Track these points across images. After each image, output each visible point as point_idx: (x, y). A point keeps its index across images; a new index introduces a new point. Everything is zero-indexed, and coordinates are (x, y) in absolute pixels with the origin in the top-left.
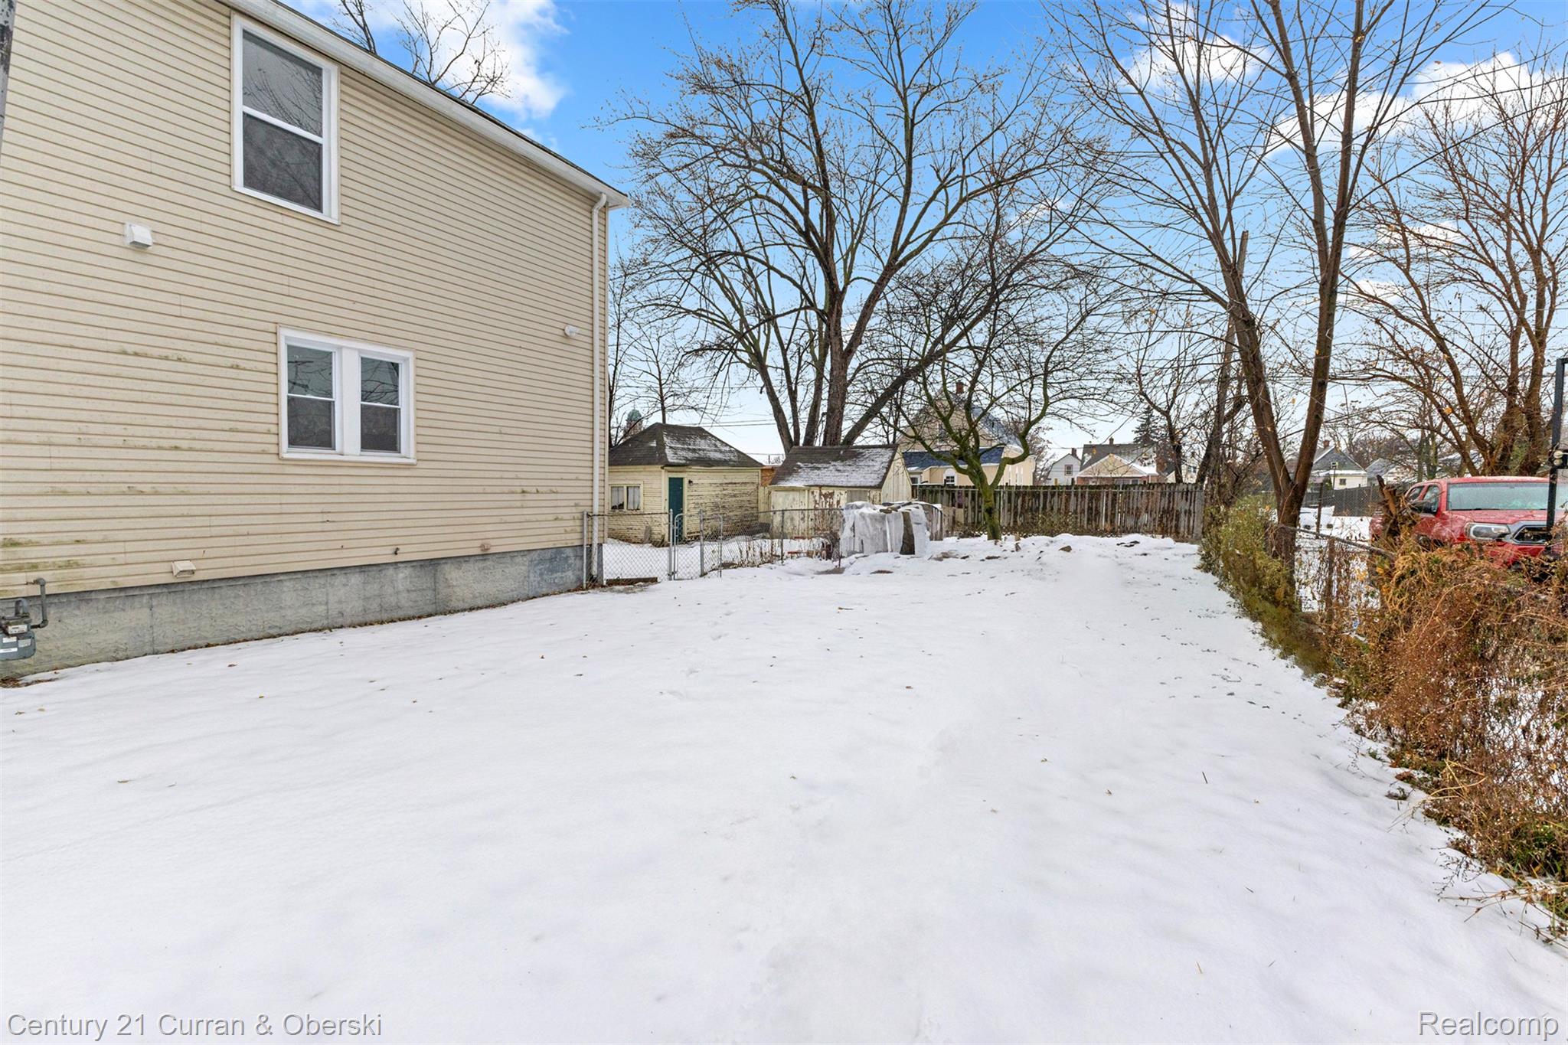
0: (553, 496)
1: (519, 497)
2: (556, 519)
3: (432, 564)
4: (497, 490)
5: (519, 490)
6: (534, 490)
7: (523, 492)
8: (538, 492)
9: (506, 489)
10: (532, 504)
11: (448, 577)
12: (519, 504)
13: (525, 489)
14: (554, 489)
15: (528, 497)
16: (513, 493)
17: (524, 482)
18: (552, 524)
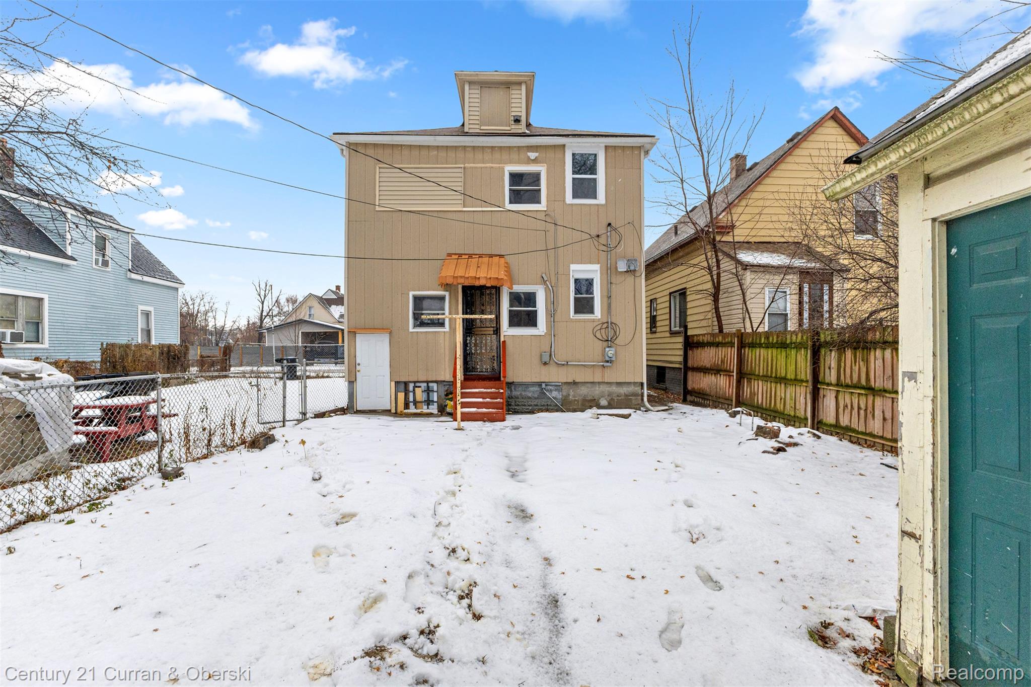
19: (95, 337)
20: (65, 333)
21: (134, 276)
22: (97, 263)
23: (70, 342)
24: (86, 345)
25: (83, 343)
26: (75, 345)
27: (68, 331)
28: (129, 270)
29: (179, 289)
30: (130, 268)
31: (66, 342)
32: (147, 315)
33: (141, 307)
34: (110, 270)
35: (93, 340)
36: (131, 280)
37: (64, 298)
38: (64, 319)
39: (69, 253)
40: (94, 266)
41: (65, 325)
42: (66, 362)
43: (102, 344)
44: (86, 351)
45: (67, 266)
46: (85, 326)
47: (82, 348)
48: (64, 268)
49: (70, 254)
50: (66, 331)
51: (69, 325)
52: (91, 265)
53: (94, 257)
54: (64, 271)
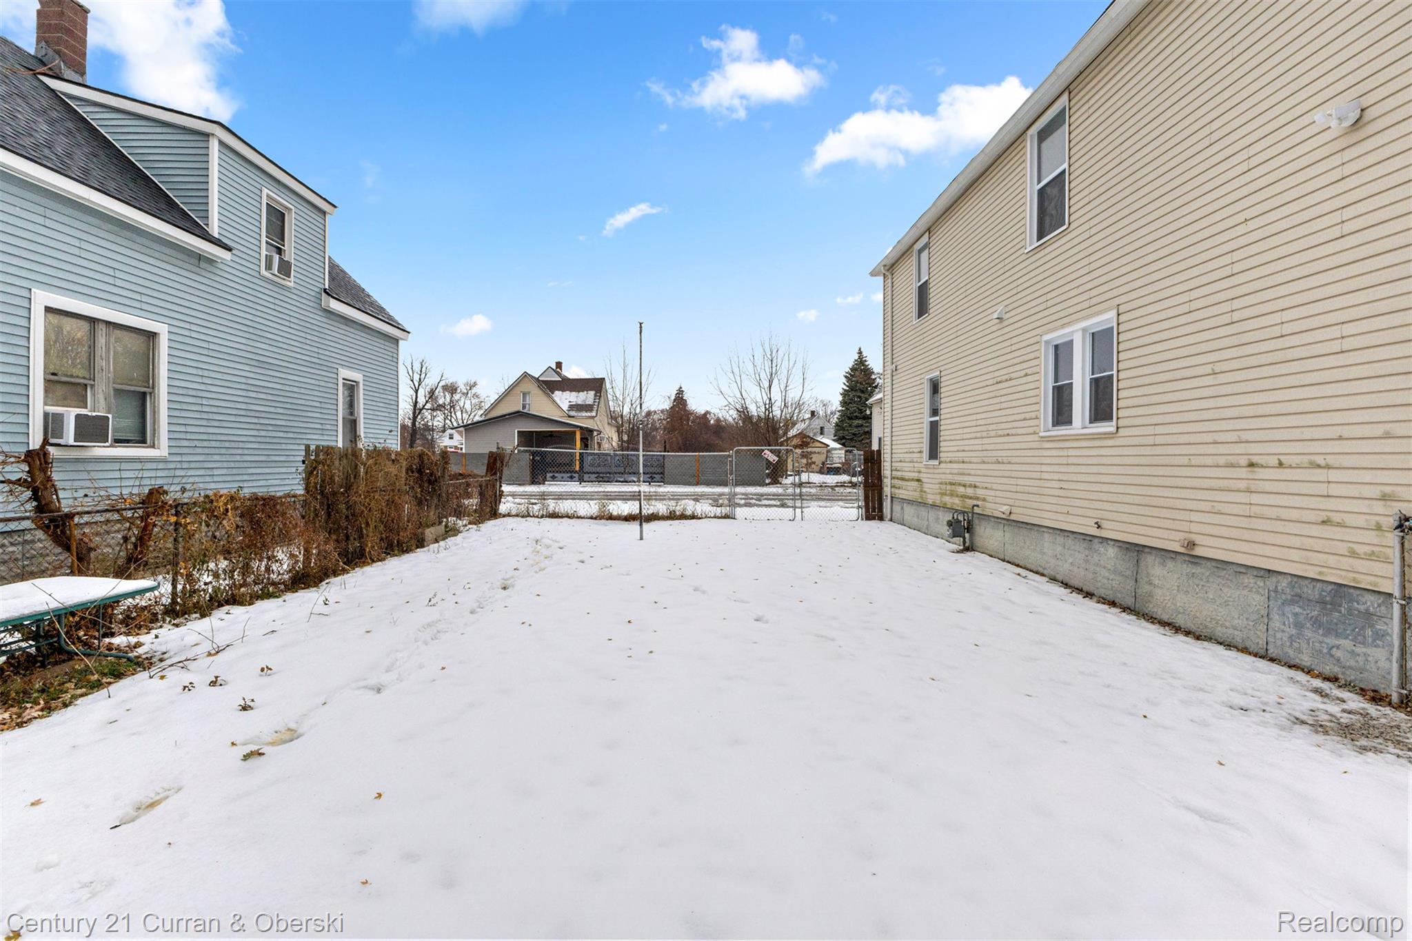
0: (1320, 475)
1: (1243, 472)
2: (1324, 522)
3: (1136, 550)
4: (1209, 460)
5: (1244, 461)
6: (1273, 461)
7: (1251, 465)
8: (1281, 464)
9: (1222, 460)
10: (1268, 486)
11: (1152, 572)
12: (1242, 485)
13: (1255, 459)
14: (1320, 460)
15: (1261, 473)
16: (1232, 466)
17: (1254, 448)
18: (1316, 531)
19: (263, 433)
20: (204, 423)
21: (335, 305)
22: (269, 267)
23: (213, 444)
24: (246, 452)
25: (241, 445)
26: (223, 451)
27: (211, 416)
28: (325, 290)
29: (401, 342)
30: (327, 287)
31: (205, 444)
32: (351, 388)
33: (344, 373)
34: (292, 284)
35: (259, 439)
36: (329, 312)
37: (203, 337)
38: (203, 387)
39: (215, 231)
40: (264, 272)
41: (204, 402)
42: (232, 498)
43: (307, 447)
44: (246, 465)
45: (211, 261)
46: (243, 406)
47: (238, 458)
48: (203, 264)
49: (216, 235)
50: (205, 416)
51: (212, 402)
52: (257, 269)
53: (264, 252)
54: (204, 273)
